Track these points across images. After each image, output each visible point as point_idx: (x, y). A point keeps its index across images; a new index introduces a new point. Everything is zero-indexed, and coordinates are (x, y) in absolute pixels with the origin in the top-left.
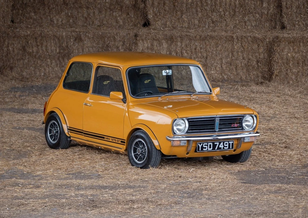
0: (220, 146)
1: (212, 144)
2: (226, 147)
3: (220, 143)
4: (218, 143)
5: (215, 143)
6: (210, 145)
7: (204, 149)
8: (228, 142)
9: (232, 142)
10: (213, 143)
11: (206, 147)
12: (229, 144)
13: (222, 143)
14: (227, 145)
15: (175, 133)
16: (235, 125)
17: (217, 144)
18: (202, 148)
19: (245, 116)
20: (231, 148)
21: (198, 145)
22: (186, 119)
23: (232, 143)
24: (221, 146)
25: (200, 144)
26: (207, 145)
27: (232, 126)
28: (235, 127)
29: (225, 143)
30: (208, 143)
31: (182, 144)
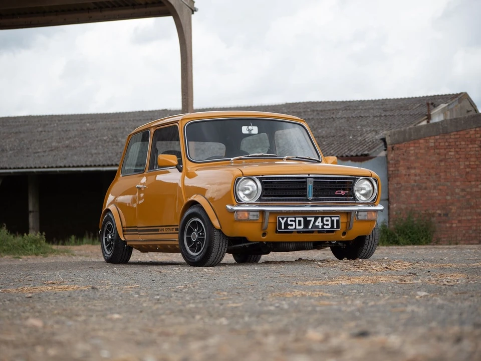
0: (317, 224)
1: (302, 219)
2: (327, 225)
3: (316, 218)
4: (313, 219)
5: (308, 219)
6: (300, 221)
7: (289, 227)
8: (331, 217)
9: (338, 218)
10: (305, 219)
11: (293, 223)
12: (332, 221)
13: (320, 219)
14: (329, 223)
15: (239, 200)
16: (340, 192)
17: (311, 220)
18: (286, 224)
19: (358, 179)
20: (335, 227)
21: (279, 220)
22: (257, 178)
23: (337, 220)
24: (319, 223)
25: (283, 218)
26: (295, 221)
27: (336, 193)
28: (341, 196)
29: (325, 219)
30: (295, 218)
31: (251, 218)
